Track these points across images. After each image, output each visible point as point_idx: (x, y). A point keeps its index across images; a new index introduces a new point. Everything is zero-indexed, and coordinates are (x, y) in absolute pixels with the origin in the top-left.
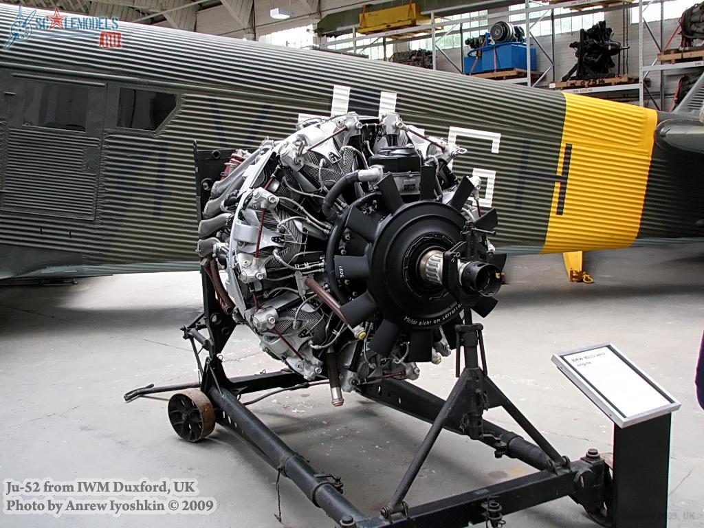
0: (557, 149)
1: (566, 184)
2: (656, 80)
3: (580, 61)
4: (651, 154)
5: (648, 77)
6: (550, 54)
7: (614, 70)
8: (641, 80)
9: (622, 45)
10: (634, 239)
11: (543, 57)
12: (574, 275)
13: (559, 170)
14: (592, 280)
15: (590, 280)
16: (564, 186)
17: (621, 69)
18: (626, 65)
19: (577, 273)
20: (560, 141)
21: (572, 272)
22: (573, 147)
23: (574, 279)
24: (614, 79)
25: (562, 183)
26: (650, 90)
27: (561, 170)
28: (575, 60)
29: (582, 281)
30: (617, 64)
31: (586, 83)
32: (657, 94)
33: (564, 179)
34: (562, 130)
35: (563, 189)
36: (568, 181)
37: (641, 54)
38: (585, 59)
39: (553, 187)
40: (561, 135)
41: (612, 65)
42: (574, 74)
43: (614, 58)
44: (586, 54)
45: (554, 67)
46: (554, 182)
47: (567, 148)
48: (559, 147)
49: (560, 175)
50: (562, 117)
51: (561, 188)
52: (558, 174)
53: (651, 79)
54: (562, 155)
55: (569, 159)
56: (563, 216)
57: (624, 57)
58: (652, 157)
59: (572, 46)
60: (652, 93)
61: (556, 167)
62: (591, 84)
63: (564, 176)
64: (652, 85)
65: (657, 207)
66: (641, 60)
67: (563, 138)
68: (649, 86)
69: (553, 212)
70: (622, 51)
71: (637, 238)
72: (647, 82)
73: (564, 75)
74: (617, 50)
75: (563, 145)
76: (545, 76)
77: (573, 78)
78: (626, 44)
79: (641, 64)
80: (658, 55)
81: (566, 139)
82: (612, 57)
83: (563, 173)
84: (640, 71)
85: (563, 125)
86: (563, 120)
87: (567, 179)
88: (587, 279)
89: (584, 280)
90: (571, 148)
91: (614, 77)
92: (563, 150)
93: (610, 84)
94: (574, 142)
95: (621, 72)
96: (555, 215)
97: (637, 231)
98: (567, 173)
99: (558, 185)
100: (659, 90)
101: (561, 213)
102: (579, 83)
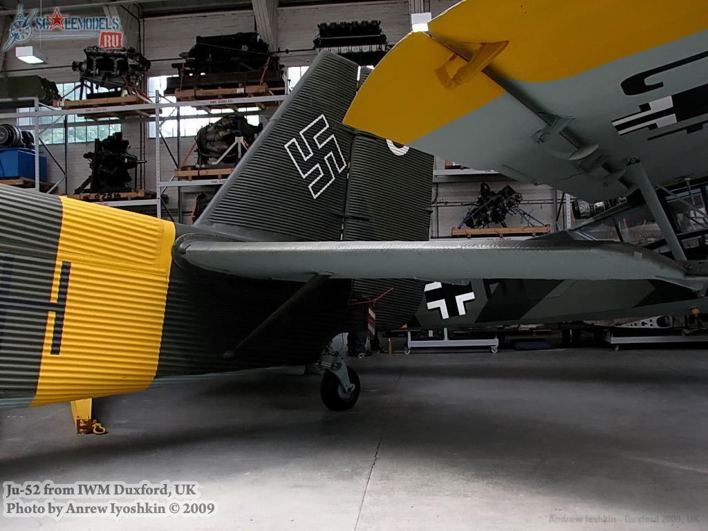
0: (51, 269)
1: (63, 313)
2: (174, 196)
3: (94, 172)
4: (169, 275)
5: (164, 193)
6: (62, 164)
7: (131, 184)
8: (159, 196)
9: (139, 159)
10: (152, 379)
11: (54, 168)
12: (82, 425)
13: (55, 296)
14: (104, 430)
15: (102, 430)
16: (60, 316)
17: (138, 183)
18: (143, 180)
19: (85, 422)
20: (55, 257)
21: (79, 421)
22: (72, 265)
23: (81, 430)
24: (130, 193)
25: (57, 313)
26: (168, 207)
27: (56, 296)
28: (90, 172)
29: (92, 432)
30: (133, 178)
31: (101, 196)
32: (174, 211)
33: (60, 308)
34: (57, 244)
35: (59, 321)
36: (67, 310)
37: (158, 168)
38: (100, 171)
39: (46, 318)
40: (56, 250)
41: (130, 179)
42: (88, 187)
43: (131, 171)
44: (101, 166)
45: (66, 178)
46: (47, 311)
47: (63, 267)
48: (54, 265)
49: (55, 302)
50: (57, 227)
51: (57, 319)
52: (52, 301)
53: (169, 196)
54: (57, 276)
55: (67, 280)
56: (61, 355)
57: (141, 172)
58: (170, 278)
59: (86, 156)
60: (170, 210)
61: (50, 291)
62: (106, 197)
63: (61, 303)
64: (170, 201)
65: (178, 338)
66: (158, 175)
67: (59, 254)
68: (167, 203)
69: (47, 351)
70: (139, 165)
71: (155, 377)
72: (165, 199)
73: (78, 187)
74: (133, 163)
75: (59, 263)
76: (57, 188)
77: (87, 191)
78: (143, 159)
79: (158, 179)
80: (176, 170)
81: (62, 255)
82: (129, 171)
83: (59, 299)
84: (158, 186)
85: (58, 237)
86: (59, 231)
87: (64, 306)
88: (98, 429)
89: (94, 431)
90: (69, 268)
91: (131, 192)
92: (58, 270)
93: (126, 199)
94: (75, 259)
95: (138, 187)
96: (49, 354)
97: (156, 369)
98: (65, 300)
99: (52, 315)
100: (177, 207)
101: (58, 352)
102: (93, 196)
